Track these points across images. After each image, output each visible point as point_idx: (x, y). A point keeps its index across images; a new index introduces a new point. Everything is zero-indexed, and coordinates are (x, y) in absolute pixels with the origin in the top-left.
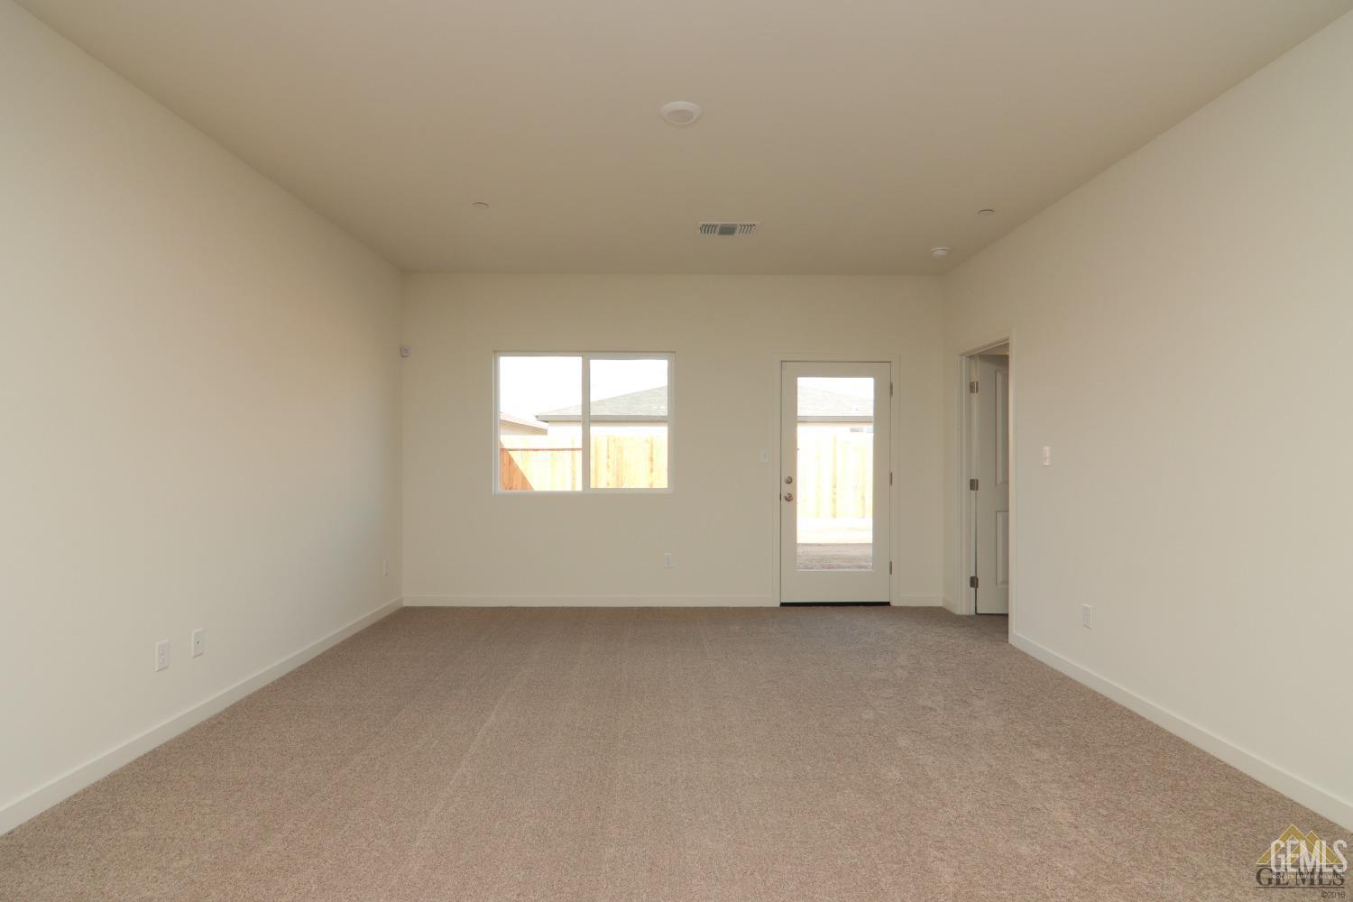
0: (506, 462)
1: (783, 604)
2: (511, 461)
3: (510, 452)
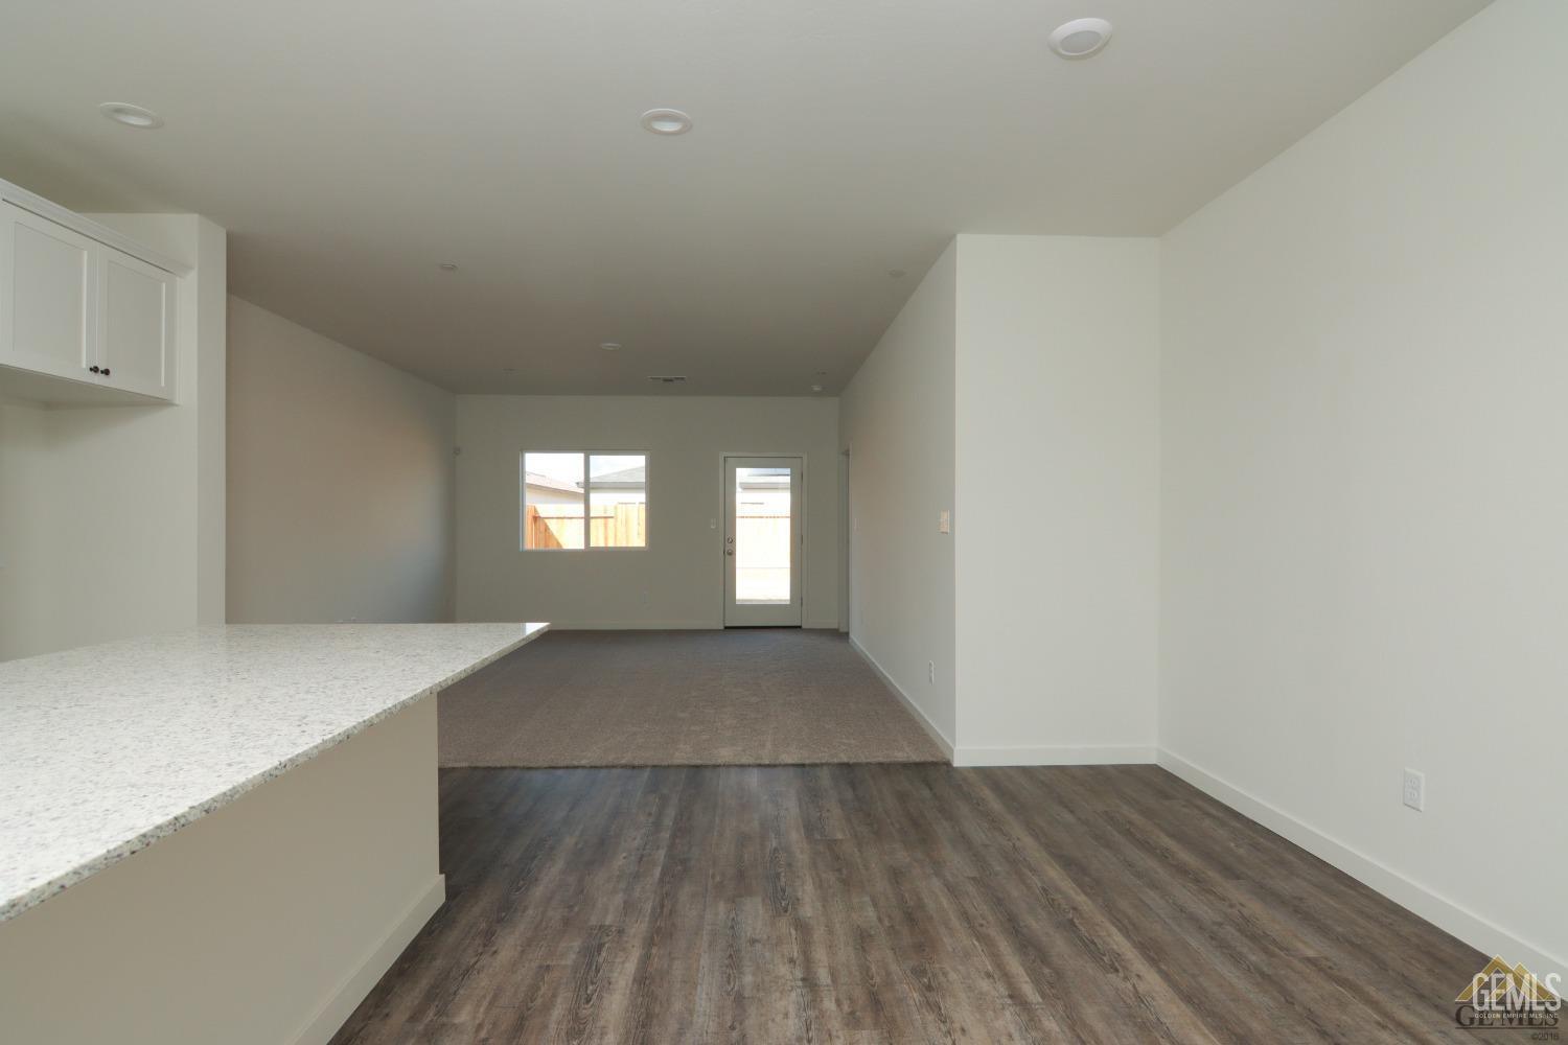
0: (542, 529)
1: (726, 628)
2: (547, 528)
3: (546, 521)
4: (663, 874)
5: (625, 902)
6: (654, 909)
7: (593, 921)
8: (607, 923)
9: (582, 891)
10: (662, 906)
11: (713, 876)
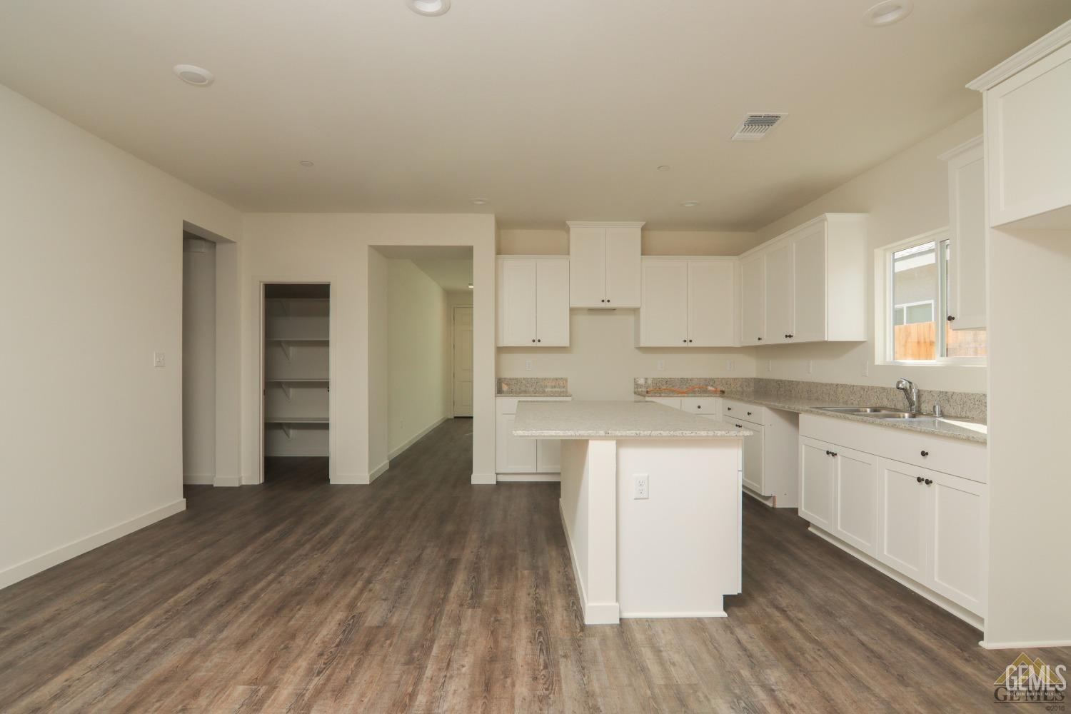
4: (430, 648)
5: (460, 624)
6: (441, 619)
7: (479, 611)
8: (470, 610)
9: (492, 633)
10: (435, 621)
11: (390, 645)
